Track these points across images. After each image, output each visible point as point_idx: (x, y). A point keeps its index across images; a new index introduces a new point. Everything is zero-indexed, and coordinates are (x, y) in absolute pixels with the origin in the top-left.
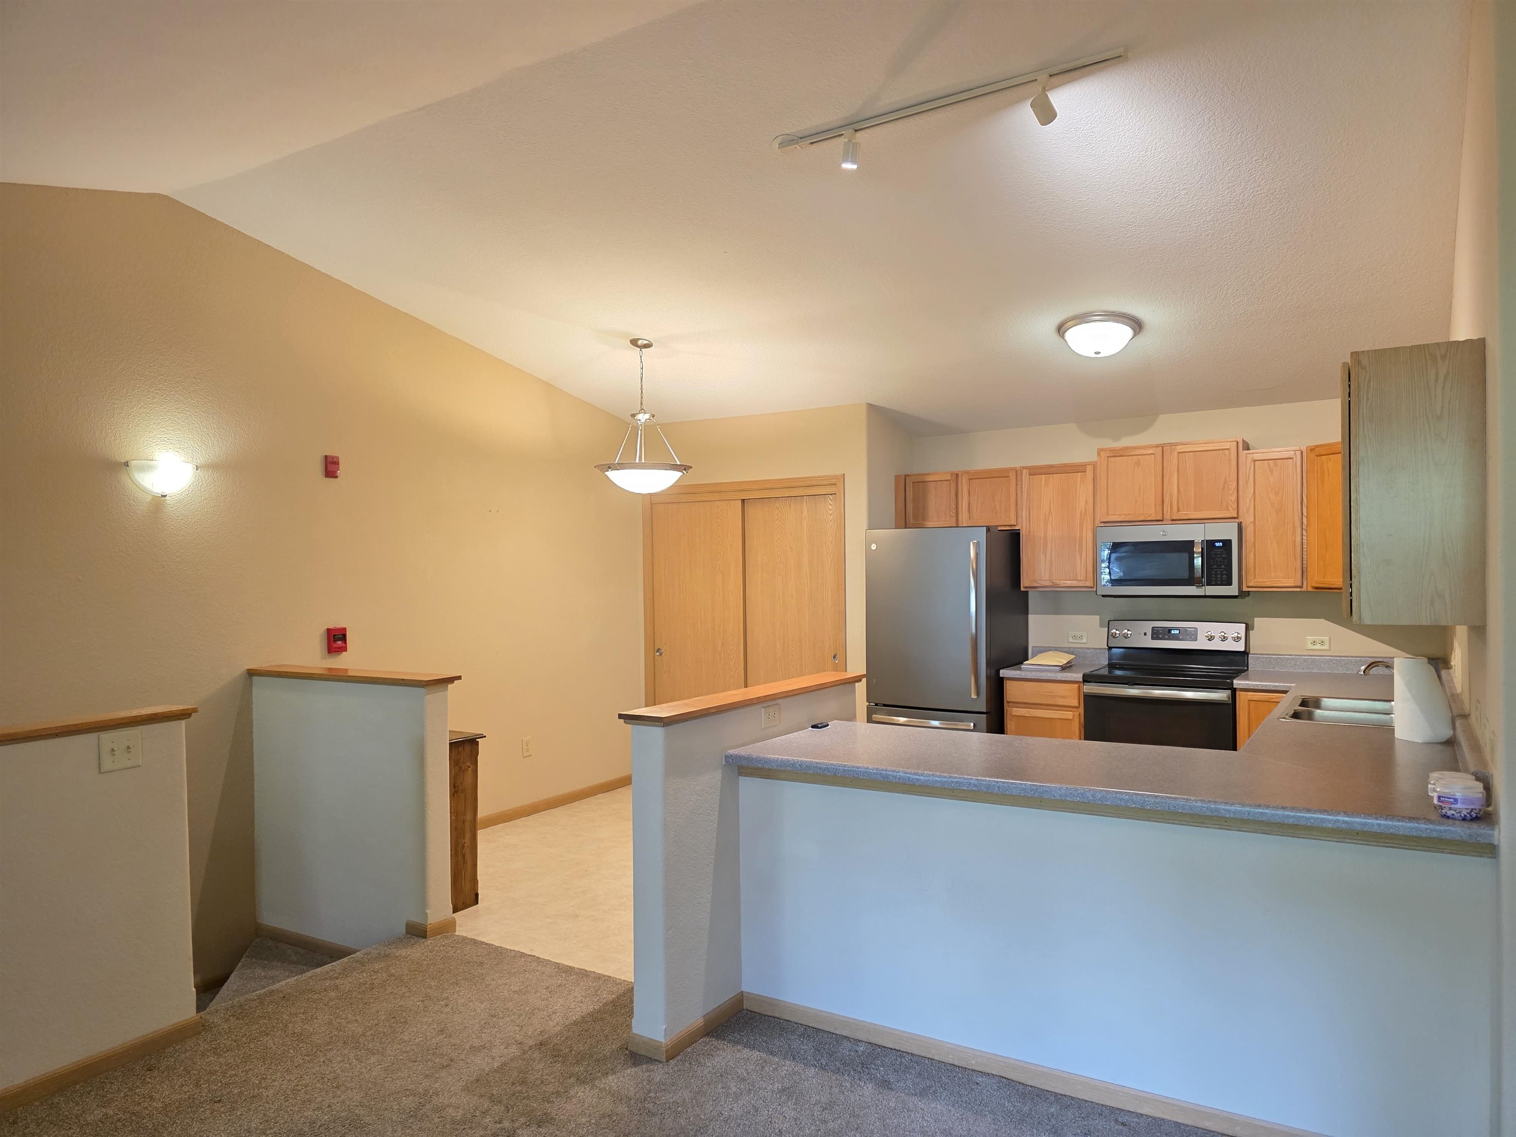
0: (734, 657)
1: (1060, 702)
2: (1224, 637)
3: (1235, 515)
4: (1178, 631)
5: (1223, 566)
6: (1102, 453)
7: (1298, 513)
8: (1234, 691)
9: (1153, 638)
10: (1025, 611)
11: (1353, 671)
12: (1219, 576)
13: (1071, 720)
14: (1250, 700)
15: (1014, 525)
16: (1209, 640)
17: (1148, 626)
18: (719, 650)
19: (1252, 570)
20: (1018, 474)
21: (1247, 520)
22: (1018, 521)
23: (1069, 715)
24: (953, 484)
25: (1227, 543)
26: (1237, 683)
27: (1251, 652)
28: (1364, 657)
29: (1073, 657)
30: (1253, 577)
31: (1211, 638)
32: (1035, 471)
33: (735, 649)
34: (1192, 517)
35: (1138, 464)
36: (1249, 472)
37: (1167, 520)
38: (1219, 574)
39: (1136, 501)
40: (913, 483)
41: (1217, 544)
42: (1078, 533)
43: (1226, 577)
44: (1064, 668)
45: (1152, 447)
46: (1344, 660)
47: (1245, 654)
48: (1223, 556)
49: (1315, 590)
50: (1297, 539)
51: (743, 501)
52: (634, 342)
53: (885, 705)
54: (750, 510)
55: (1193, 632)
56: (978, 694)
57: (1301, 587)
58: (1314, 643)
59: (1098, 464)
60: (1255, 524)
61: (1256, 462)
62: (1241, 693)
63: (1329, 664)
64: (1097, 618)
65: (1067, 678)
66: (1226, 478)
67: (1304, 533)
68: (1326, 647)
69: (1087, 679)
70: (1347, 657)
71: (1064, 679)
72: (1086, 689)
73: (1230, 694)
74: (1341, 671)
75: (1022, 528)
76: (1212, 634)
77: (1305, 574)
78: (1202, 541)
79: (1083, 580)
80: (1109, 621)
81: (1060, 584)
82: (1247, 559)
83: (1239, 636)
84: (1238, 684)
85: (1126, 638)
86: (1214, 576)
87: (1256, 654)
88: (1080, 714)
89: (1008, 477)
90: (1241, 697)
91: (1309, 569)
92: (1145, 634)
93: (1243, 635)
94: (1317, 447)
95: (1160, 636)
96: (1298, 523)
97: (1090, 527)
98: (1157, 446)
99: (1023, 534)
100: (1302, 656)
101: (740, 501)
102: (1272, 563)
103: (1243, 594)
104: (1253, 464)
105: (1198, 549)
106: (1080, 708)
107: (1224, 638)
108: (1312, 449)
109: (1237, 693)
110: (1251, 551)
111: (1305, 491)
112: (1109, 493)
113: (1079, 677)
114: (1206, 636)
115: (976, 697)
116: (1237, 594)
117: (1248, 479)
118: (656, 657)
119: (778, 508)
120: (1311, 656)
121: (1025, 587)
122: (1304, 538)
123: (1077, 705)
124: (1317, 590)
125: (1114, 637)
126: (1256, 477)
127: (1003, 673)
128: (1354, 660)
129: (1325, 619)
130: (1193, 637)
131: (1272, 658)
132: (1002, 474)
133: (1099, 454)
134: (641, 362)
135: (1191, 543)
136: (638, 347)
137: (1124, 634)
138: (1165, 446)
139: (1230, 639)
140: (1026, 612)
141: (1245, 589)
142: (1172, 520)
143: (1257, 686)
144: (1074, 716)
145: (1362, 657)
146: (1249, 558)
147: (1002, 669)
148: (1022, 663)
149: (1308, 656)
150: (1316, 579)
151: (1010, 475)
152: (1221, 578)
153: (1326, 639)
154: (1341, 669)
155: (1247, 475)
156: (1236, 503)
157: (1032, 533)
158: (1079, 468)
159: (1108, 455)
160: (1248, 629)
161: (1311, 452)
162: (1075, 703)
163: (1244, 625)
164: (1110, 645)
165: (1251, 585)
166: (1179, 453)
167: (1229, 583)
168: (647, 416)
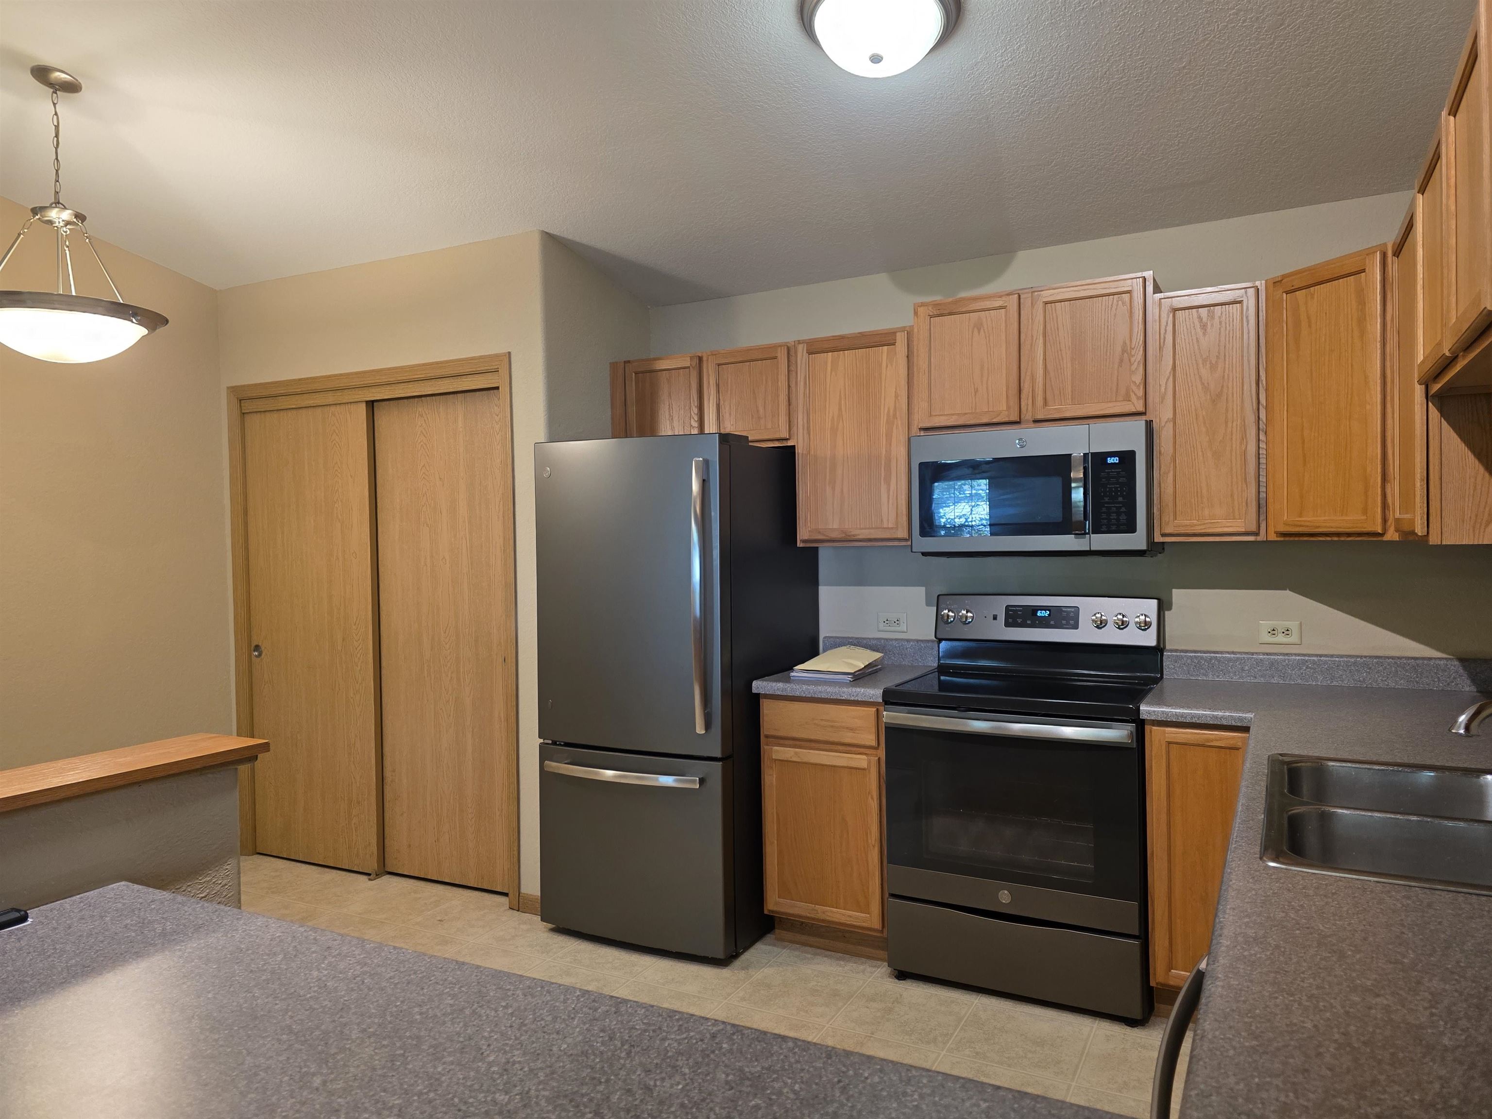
0: (359, 659)
1: (848, 738)
2: (1123, 622)
3: (1140, 408)
4: (1048, 612)
5: (1120, 499)
6: (921, 310)
7: (1251, 397)
8: (1141, 725)
9: (1007, 625)
10: (812, 581)
11: (1342, 681)
12: (1114, 516)
13: (864, 769)
14: (1169, 743)
15: (787, 439)
16: (1098, 627)
17: (1000, 605)
18: (340, 648)
19: (1171, 505)
20: (791, 353)
21: (1162, 415)
22: (792, 432)
23: (861, 761)
24: (694, 374)
25: (1128, 457)
26: (1147, 709)
27: (1168, 647)
28: (1361, 657)
29: (878, 655)
30: (1172, 518)
31: (1101, 624)
32: (816, 348)
33: (360, 647)
34: (1068, 414)
35: (979, 326)
36: (1166, 330)
37: (1027, 421)
38: (1113, 513)
39: (976, 391)
40: (636, 373)
41: (1110, 460)
42: (884, 450)
43: (1125, 518)
44: (860, 677)
45: (1001, 297)
46: (1325, 663)
47: (1158, 650)
48: (1121, 480)
49: (1282, 539)
50: (1249, 447)
51: (371, 405)
52: (41, 73)
53: (567, 745)
54: (383, 420)
55: (1072, 614)
56: (708, 726)
57: (1257, 534)
58: (1273, 631)
59: (916, 330)
60: (1175, 423)
61: (1178, 313)
62: (1154, 728)
63: (1300, 669)
64: (922, 590)
65: (857, 696)
66: (1125, 343)
67: (1262, 437)
68: (1294, 638)
69: (892, 698)
70: (1332, 656)
71: (852, 698)
72: (887, 716)
73: (1134, 730)
74: (1320, 680)
75: (798, 443)
76: (1103, 618)
77: (1263, 510)
78: (1084, 454)
79: (892, 528)
80: (939, 596)
81: (856, 535)
82: (1162, 485)
83: (1148, 619)
84: (1149, 712)
85: (965, 623)
86: (1104, 516)
87: (1176, 651)
88: (879, 759)
89: (776, 358)
90: (1156, 737)
91: (1270, 500)
92: (995, 618)
93: (1153, 618)
94: (1284, 277)
95: (1019, 621)
96: (1251, 418)
97: (903, 439)
98: (1010, 294)
99: (799, 451)
100: (1253, 654)
101: (364, 405)
102: (1204, 491)
103: (1154, 548)
104: (1171, 315)
105: (1077, 474)
106: (880, 748)
107: (1122, 625)
108: (1276, 283)
109: (1147, 728)
110: (1169, 472)
111: (1263, 360)
112: (932, 378)
113: (875, 693)
114: (1093, 621)
115: (703, 732)
116: (1143, 547)
117: (1164, 342)
118: (254, 659)
119: (422, 416)
120: (1267, 654)
121: (804, 541)
122: (1263, 445)
123: (874, 743)
124: (1287, 539)
125: (947, 623)
126: (1178, 341)
127: (758, 686)
128: (1343, 661)
129: (1291, 590)
130: (1072, 622)
131: (1202, 658)
132: (767, 354)
133: (916, 313)
134: (56, 114)
135: (1066, 459)
136: (51, 85)
137: (962, 617)
138: (1023, 294)
139: (1132, 626)
140: (814, 582)
141: (1158, 538)
142: (1036, 421)
143: (1182, 716)
144: (869, 762)
145: (1358, 657)
146: (1166, 485)
147: (756, 679)
148: (791, 669)
149: (1264, 654)
150: (1285, 518)
151: (779, 355)
152: (1118, 520)
153: (1293, 625)
154: (1320, 678)
155: (1162, 337)
156: (1142, 387)
157: (812, 452)
158: (885, 339)
159: (931, 314)
160: (1163, 607)
161: (1274, 287)
162: (870, 739)
163: (1155, 602)
164: (939, 636)
165: (1168, 530)
166: (1046, 303)
167: (1131, 528)
168: (67, 215)
